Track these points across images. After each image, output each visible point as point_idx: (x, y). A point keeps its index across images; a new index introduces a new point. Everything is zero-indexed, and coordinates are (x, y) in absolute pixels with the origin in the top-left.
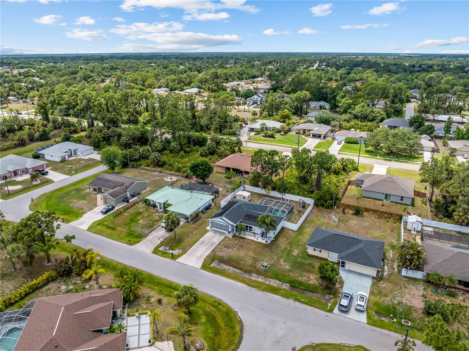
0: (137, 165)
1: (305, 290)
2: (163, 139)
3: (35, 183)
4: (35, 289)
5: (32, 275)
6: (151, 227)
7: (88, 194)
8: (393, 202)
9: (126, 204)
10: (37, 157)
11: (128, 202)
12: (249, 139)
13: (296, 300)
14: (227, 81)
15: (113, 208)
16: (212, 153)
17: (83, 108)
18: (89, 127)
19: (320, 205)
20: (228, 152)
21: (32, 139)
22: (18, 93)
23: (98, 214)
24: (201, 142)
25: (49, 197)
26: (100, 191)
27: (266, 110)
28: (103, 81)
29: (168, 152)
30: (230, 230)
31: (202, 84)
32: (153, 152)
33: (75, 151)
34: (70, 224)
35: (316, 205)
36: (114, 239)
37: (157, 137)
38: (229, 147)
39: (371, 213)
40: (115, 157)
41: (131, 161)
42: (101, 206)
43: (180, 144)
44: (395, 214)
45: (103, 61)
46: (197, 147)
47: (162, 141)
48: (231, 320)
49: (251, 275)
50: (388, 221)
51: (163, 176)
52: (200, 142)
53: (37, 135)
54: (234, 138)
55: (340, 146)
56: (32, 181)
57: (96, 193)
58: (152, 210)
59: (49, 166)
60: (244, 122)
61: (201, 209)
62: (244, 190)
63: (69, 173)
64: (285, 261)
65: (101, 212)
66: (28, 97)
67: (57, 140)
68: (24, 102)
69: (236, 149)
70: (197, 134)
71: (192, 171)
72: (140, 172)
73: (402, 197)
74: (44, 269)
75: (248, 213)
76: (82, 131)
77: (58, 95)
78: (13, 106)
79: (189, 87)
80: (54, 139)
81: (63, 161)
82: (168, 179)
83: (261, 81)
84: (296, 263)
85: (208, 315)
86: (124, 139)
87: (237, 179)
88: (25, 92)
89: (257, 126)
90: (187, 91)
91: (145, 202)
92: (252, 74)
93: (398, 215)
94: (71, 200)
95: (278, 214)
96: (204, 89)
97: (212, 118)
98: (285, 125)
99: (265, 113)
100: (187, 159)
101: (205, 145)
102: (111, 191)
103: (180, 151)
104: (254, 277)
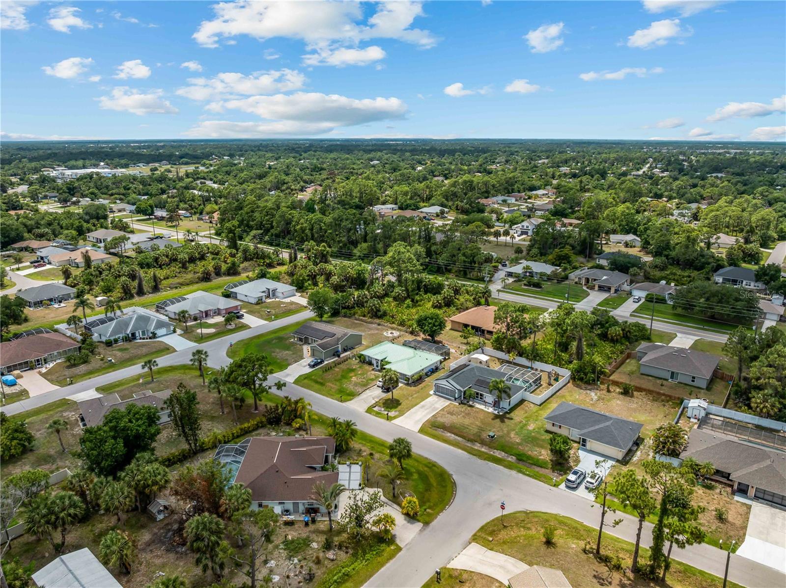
0: (350, 314)
1: (532, 464)
2: (385, 282)
3: (229, 327)
4: (246, 432)
5: (240, 419)
6: (365, 385)
7: (293, 344)
8: (681, 383)
9: (337, 358)
10: (227, 296)
11: (339, 356)
12: (504, 288)
13: (520, 471)
14: (486, 195)
15: (322, 362)
16: (448, 303)
17: (280, 232)
18: (291, 262)
19: (578, 379)
20: (469, 304)
21: (218, 273)
22: (191, 206)
23: (305, 366)
24: (436, 289)
25: (246, 344)
26: (306, 341)
27: (536, 246)
28: (302, 190)
29: (391, 299)
30: (457, 396)
31: (447, 200)
32: (371, 298)
33: (274, 291)
34: (274, 375)
35: (573, 378)
36: (323, 395)
37: (377, 279)
38: (472, 298)
39: (644, 393)
40: (325, 302)
41: (343, 308)
42: (308, 359)
43: (407, 290)
44: (675, 397)
45: (301, 155)
46: (429, 295)
47: (384, 285)
48: (444, 480)
49: (474, 444)
50: (664, 405)
51: (382, 330)
52: (433, 288)
53: (224, 267)
54: (482, 286)
55: (637, 305)
56: (226, 324)
57: (301, 343)
58: (367, 367)
59: (244, 308)
60: (500, 263)
61: (425, 371)
62: (483, 353)
63: (268, 317)
64: (517, 434)
65: (309, 365)
66: (204, 213)
67: (251, 274)
68: (199, 219)
69: (483, 301)
70: (431, 277)
71: (419, 325)
72: (354, 323)
73: (694, 378)
74: (251, 416)
75: (480, 378)
76: (279, 264)
77: (247, 213)
78: (185, 224)
79: (427, 204)
80: (247, 274)
81: (260, 302)
82: (388, 334)
83: (543, 195)
84: (529, 437)
85: (420, 473)
86: (335, 279)
87: (475, 340)
88: (200, 205)
89: (518, 269)
90: (425, 210)
91: (360, 357)
92: (529, 183)
93: (679, 398)
94: (273, 350)
95: (518, 383)
96: (450, 207)
97: (454, 256)
98: (559, 270)
99: (535, 251)
100: (414, 311)
101: (440, 293)
102: (320, 342)
103: (406, 298)
104: (477, 446)
